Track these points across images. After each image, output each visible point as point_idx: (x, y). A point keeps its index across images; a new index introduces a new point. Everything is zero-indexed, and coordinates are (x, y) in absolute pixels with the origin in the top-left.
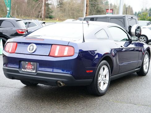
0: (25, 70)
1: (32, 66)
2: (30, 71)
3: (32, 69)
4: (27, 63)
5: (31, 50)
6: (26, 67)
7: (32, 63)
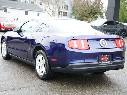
0: (102, 63)
1: (107, 58)
2: (106, 62)
3: (107, 60)
4: (103, 56)
5: (104, 45)
6: (102, 59)
7: (107, 55)
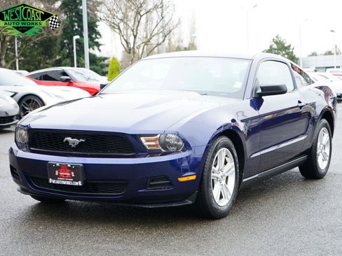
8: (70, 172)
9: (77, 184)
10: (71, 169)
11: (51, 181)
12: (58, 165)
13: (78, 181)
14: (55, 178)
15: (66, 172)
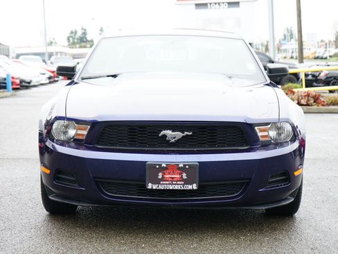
8: (180, 174)
9: (190, 187)
10: (183, 169)
11: (150, 186)
12: (164, 165)
13: (191, 184)
14: (158, 182)
15: (174, 173)
